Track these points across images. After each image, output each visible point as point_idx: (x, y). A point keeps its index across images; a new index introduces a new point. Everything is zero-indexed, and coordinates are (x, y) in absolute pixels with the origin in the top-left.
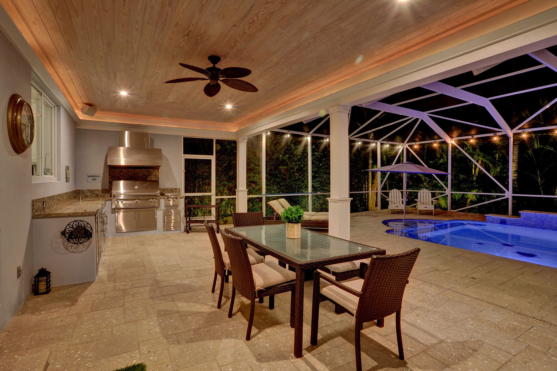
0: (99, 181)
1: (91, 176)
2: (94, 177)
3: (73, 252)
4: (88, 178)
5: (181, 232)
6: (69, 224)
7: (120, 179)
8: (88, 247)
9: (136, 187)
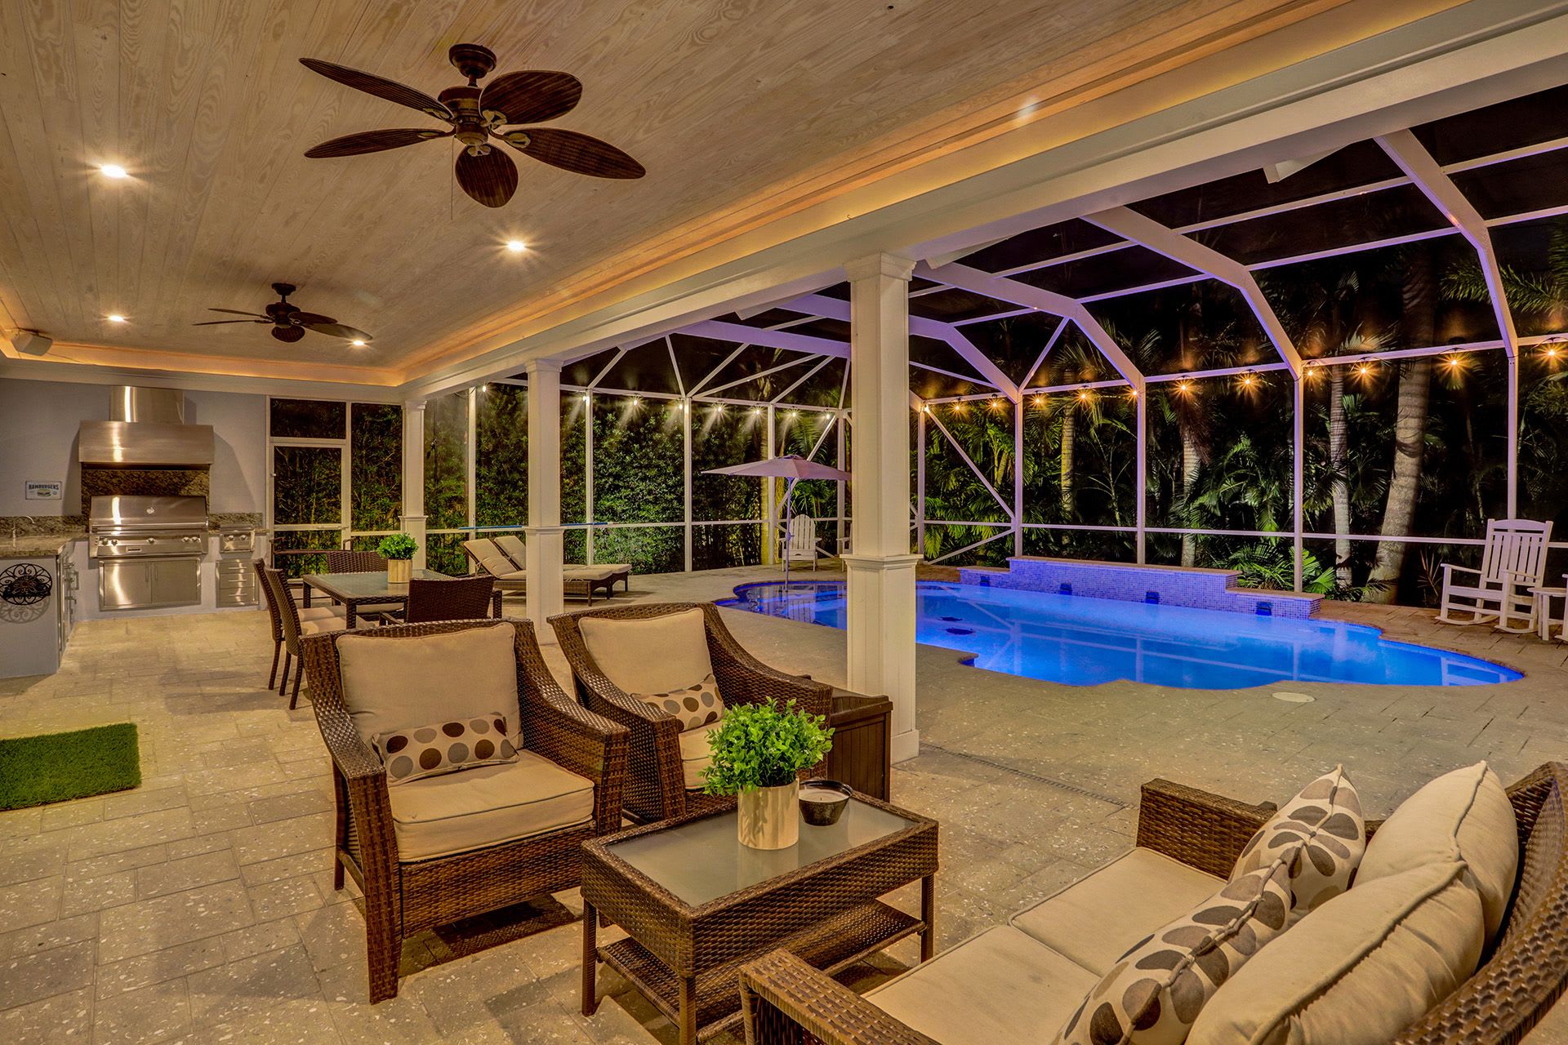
0: (58, 496)
1: (37, 487)
2: (44, 489)
3: (13, 621)
4: (28, 490)
5: (259, 609)
6: (6, 571)
7: (110, 493)
8: (42, 613)
9: (150, 511)
